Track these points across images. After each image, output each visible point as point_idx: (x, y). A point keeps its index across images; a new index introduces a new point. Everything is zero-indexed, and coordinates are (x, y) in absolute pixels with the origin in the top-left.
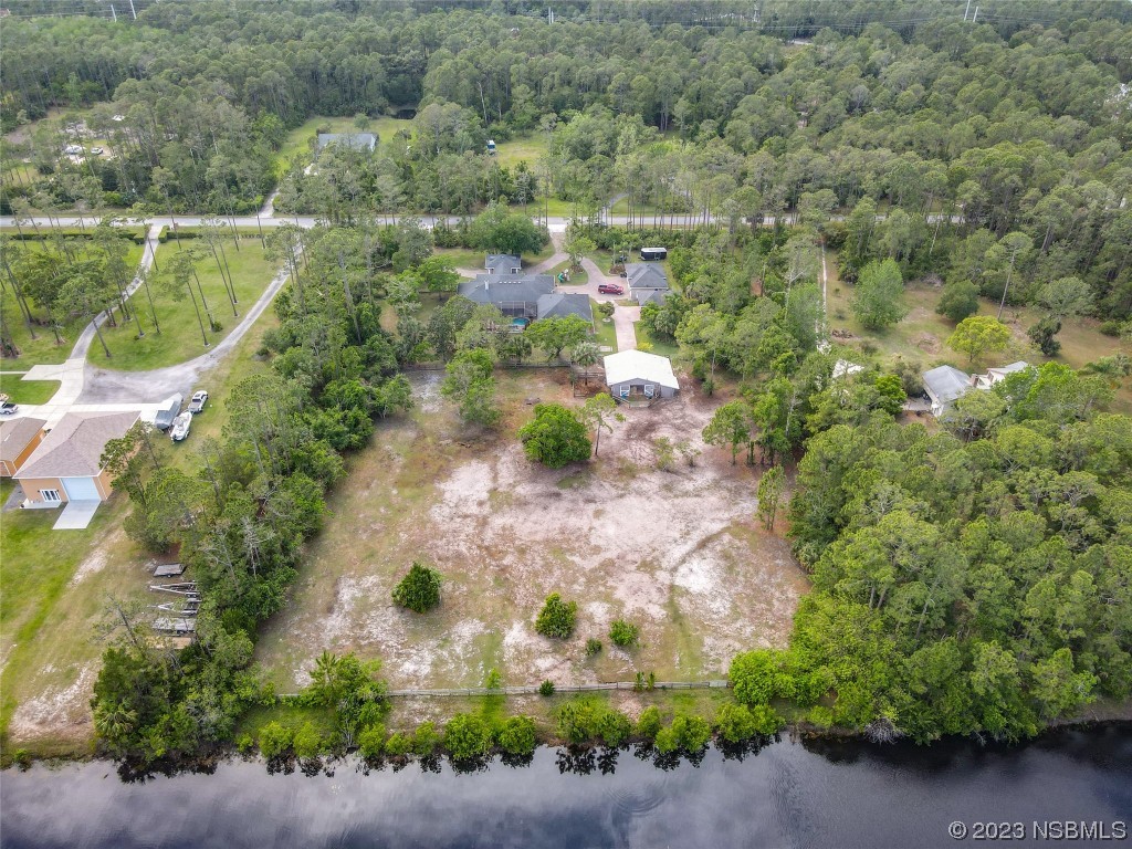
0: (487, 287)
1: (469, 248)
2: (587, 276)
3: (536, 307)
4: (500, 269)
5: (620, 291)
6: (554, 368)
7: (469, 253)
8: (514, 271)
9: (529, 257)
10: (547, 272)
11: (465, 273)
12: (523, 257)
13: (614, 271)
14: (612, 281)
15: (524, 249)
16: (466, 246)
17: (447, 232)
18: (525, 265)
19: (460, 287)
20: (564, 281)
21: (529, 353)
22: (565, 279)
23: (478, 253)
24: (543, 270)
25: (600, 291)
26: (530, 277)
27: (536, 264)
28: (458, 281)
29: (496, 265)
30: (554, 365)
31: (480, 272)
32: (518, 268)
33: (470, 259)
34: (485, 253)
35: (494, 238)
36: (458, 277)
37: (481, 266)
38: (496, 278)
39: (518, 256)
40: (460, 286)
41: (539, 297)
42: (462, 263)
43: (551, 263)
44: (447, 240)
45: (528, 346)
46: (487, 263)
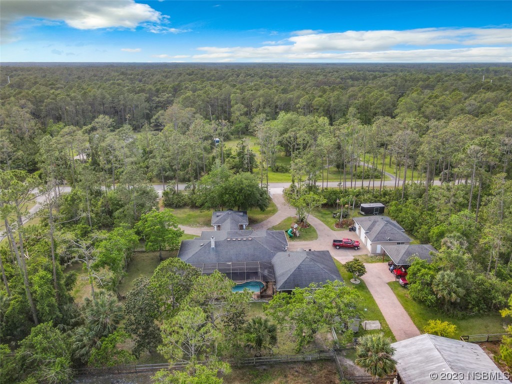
0: (213, 245)
1: (197, 207)
2: (314, 231)
3: (271, 268)
4: (228, 226)
5: (357, 246)
6: (310, 363)
7: (197, 212)
8: (241, 227)
9: (256, 214)
10: (274, 228)
11: (189, 231)
12: (250, 214)
13: (340, 226)
14: (344, 235)
15: (251, 206)
16: (194, 206)
17: (177, 194)
18: (252, 222)
19: (184, 246)
20: (293, 236)
21: (274, 339)
22: (295, 234)
23: (206, 212)
24: (270, 226)
25: (335, 246)
26: (259, 234)
27: (262, 220)
28: (181, 239)
29: (224, 220)
30: (310, 358)
31: (206, 229)
32: (245, 223)
33: (196, 217)
34: (212, 211)
35: (221, 196)
36: (179, 234)
37: (208, 223)
38: (223, 235)
39: (245, 213)
40: (184, 244)
41: (274, 255)
42: (187, 221)
43: (276, 220)
44: (175, 201)
45: (272, 330)
46: (214, 220)
